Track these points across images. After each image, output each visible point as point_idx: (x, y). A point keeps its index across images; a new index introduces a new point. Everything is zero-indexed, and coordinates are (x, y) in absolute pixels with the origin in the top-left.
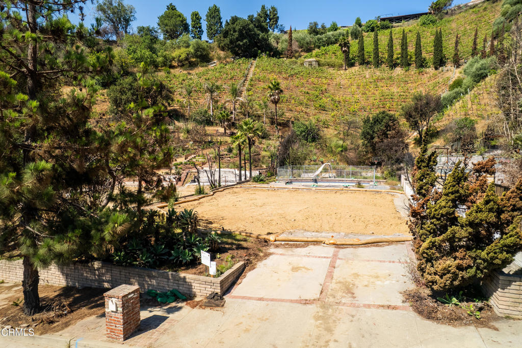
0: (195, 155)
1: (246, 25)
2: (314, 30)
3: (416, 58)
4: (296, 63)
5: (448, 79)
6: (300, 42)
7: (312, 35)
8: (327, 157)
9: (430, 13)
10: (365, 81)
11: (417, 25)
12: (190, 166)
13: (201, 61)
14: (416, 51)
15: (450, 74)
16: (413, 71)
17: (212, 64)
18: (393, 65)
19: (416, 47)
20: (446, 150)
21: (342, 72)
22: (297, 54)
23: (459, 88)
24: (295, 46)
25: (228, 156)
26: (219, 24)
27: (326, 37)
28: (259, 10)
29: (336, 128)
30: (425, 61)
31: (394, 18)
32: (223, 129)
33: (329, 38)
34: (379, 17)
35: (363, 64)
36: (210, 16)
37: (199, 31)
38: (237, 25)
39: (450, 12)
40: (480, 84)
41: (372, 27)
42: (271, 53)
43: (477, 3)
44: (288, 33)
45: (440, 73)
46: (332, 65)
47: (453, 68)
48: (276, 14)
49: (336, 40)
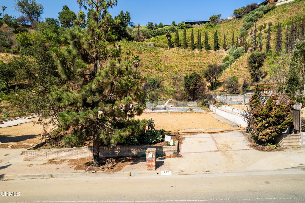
2: (151, 27)
3: (205, 45)
4: (142, 44)
5: (222, 56)
6: (144, 33)
7: (150, 29)
8: (165, 96)
9: (210, 22)
10: (180, 56)
11: (204, 27)
14: (205, 41)
15: (222, 54)
16: (204, 51)
18: (194, 48)
19: (205, 39)
20: (225, 92)
21: (168, 50)
22: (142, 40)
23: (228, 61)
24: (141, 35)
27: (157, 31)
29: (168, 81)
30: (209, 46)
31: (192, 22)
33: (159, 31)
34: (184, 21)
35: (179, 47)
39: (219, 22)
40: (237, 60)
41: (182, 27)
42: (128, 38)
43: (231, 19)
44: (137, 28)
45: (217, 53)
46: (162, 47)
47: (223, 51)
48: (129, 16)
49: (163, 33)
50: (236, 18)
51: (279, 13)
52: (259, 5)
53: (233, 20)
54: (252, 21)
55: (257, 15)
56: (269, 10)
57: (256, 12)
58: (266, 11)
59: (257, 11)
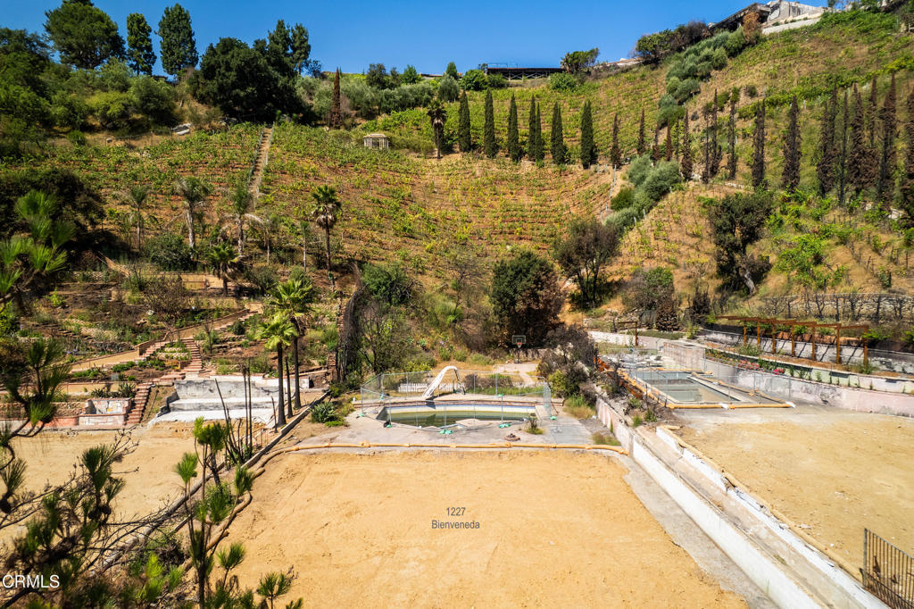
0: (163, 344)
1: (252, 59)
2: (377, 78)
3: (554, 146)
4: (348, 138)
5: (608, 187)
6: (354, 99)
7: (375, 88)
8: (430, 334)
9: (565, 70)
10: (474, 181)
11: (548, 87)
12: (154, 370)
13: (155, 122)
14: (553, 133)
16: (549, 167)
17: (181, 129)
18: (518, 156)
19: (554, 128)
21: (434, 162)
22: (348, 121)
23: (630, 207)
24: (345, 105)
25: (237, 343)
26: (189, 45)
27: (399, 94)
28: (273, 29)
29: (438, 274)
30: (566, 151)
31: (510, 70)
32: (222, 281)
33: (406, 96)
34: (484, 65)
35: (469, 150)
36: (169, 26)
37: (145, 56)
38: (233, 56)
39: (593, 72)
40: (660, 204)
41: (477, 83)
42: (301, 115)
43: (629, 64)
44: (332, 80)
45: (592, 175)
46: (414, 148)
47: (610, 168)
48: (306, 40)
49: (417, 100)
50: (646, 63)
51: (774, 57)
52: (712, 31)
53: (635, 70)
54: (695, 77)
55: (707, 58)
56: (744, 46)
57: (707, 51)
58: (735, 50)
59: (709, 47)
